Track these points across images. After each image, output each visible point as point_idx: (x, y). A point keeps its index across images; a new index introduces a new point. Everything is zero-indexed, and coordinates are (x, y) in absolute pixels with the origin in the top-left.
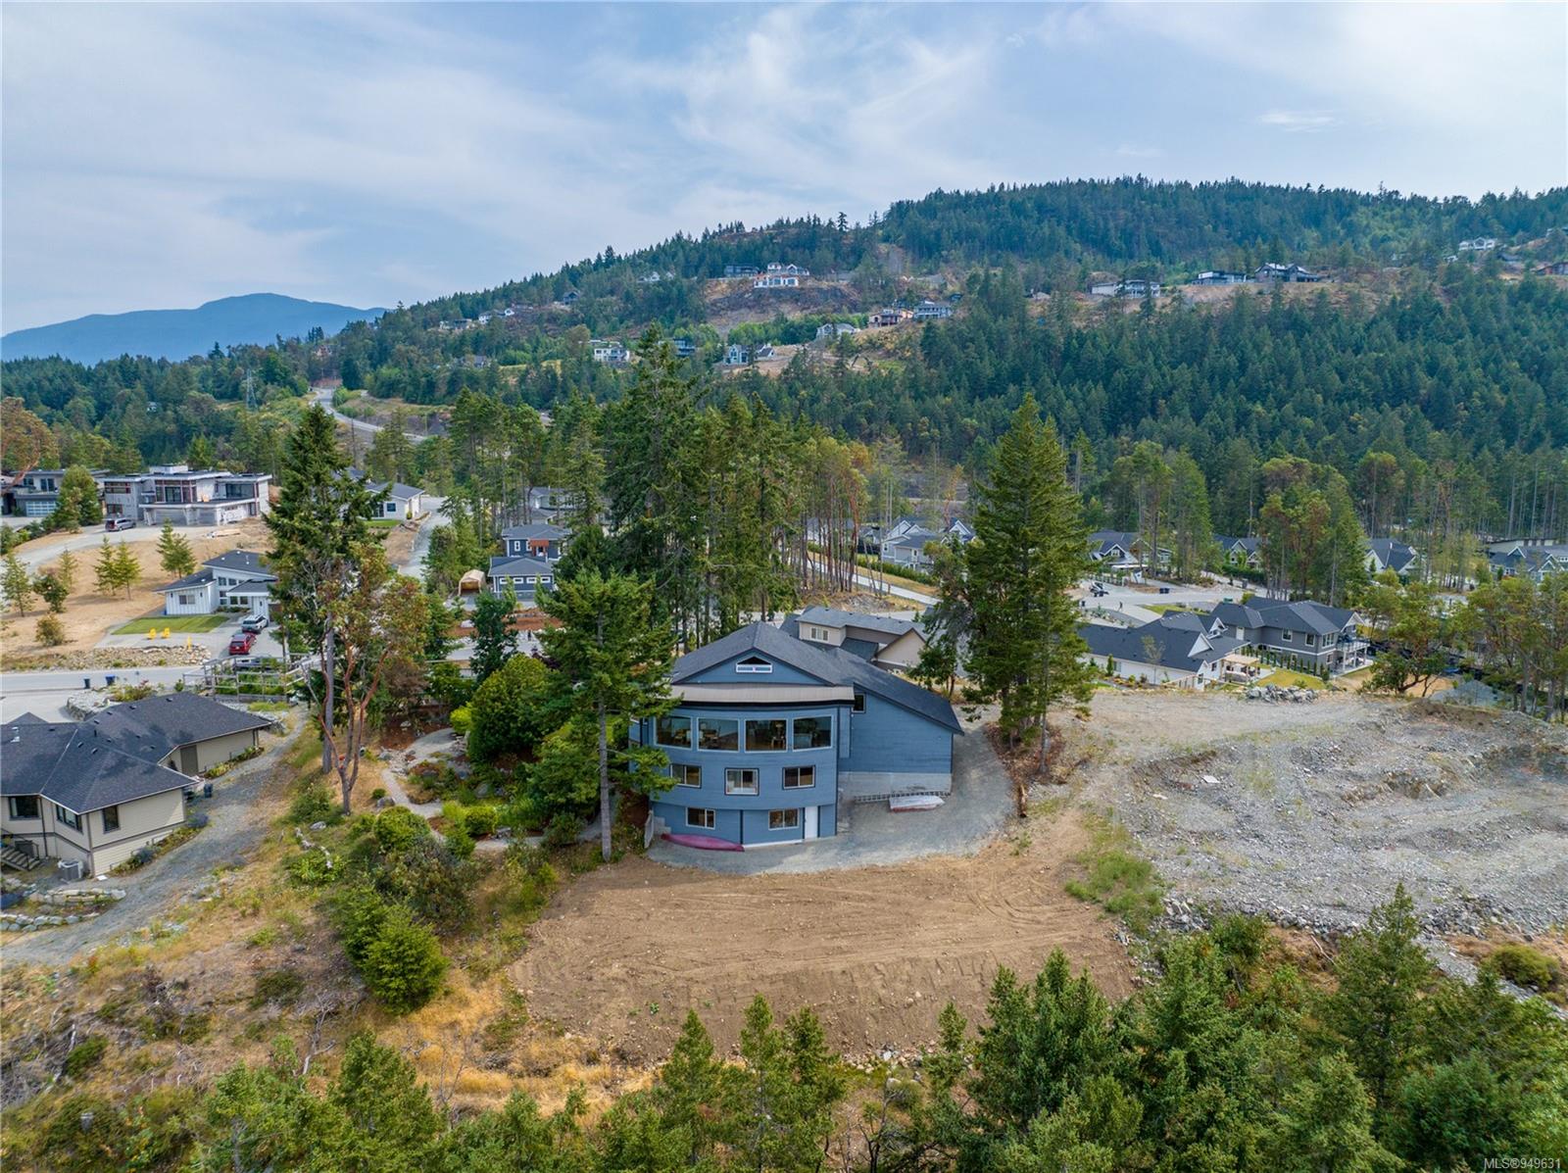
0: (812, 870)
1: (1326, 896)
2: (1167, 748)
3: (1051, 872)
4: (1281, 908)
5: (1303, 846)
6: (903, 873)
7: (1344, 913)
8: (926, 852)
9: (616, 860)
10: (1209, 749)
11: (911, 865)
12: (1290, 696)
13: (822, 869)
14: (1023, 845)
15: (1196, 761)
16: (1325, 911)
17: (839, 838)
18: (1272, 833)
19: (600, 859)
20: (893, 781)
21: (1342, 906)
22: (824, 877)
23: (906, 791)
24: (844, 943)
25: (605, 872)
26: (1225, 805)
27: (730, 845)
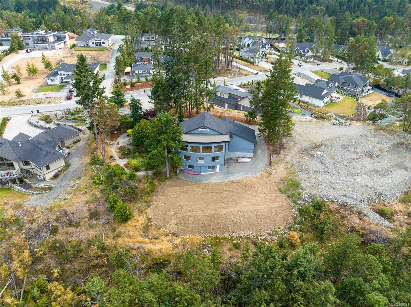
0: (218, 181)
1: (342, 193)
2: (310, 143)
3: (276, 184)
4: (330, 196)
5: (339, 176)
6: (240, 183)
7: (345, 198)
8: (246, 176)
9: (170, 178)
10: (320, 144)
11: (242, 180)
12: (344, 124)
13: (220, 181)
14: (270, 174)
15: (316, 147)
16: (341, 197)
17: (225, 171)
18: (332, 172)
19: (167, 178)
20: (238, 154)
21: (346, 196)
22: (221, 184)
23: (242, 157)
24: (225, 205)
25: (168, 182)
26: (322, 162)
27: (198, 174)
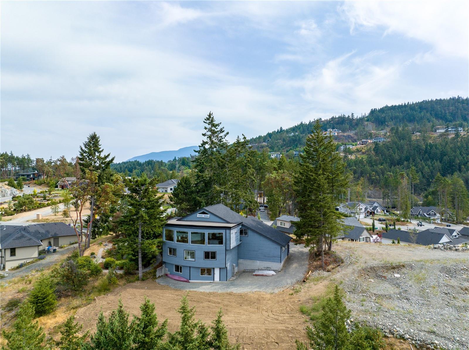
0: (208, 291)
1: (427, 327)
2: (383, 262)
3: (299, 302)
4: (398, 329)
5: (428, 305)
6: (240, 296)
8: (256, 290)
9: (143, 280)
10: (401, 264)
11: (246, 294)
12: (454, 248)
13: (211, 291)
14: (297, 292)
15: (394, 268)
16: (422, 334)
17: (228, 282)
18: (414, 299)
19: (138, 279)
20: (258, 264)
21: (434, 333)
22: (210, 294)
23: (263, 269)
25: (138, 283)
26: (398, 286)
27: (185, 280)
